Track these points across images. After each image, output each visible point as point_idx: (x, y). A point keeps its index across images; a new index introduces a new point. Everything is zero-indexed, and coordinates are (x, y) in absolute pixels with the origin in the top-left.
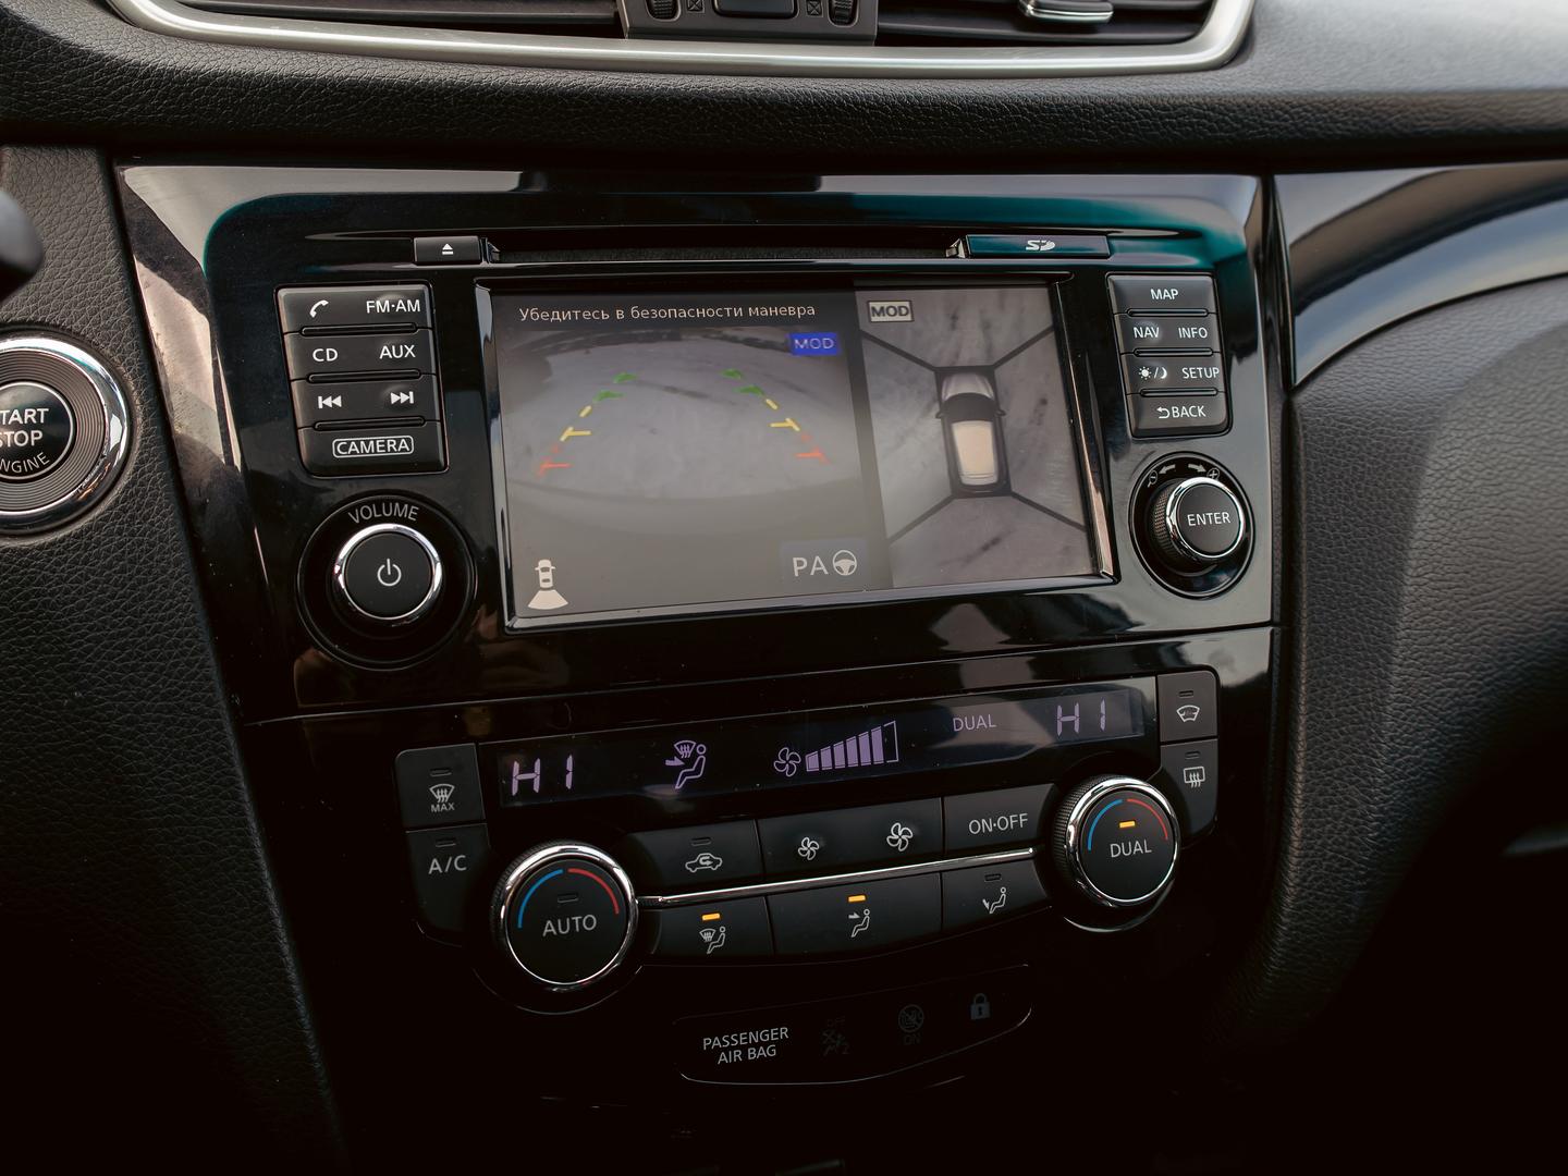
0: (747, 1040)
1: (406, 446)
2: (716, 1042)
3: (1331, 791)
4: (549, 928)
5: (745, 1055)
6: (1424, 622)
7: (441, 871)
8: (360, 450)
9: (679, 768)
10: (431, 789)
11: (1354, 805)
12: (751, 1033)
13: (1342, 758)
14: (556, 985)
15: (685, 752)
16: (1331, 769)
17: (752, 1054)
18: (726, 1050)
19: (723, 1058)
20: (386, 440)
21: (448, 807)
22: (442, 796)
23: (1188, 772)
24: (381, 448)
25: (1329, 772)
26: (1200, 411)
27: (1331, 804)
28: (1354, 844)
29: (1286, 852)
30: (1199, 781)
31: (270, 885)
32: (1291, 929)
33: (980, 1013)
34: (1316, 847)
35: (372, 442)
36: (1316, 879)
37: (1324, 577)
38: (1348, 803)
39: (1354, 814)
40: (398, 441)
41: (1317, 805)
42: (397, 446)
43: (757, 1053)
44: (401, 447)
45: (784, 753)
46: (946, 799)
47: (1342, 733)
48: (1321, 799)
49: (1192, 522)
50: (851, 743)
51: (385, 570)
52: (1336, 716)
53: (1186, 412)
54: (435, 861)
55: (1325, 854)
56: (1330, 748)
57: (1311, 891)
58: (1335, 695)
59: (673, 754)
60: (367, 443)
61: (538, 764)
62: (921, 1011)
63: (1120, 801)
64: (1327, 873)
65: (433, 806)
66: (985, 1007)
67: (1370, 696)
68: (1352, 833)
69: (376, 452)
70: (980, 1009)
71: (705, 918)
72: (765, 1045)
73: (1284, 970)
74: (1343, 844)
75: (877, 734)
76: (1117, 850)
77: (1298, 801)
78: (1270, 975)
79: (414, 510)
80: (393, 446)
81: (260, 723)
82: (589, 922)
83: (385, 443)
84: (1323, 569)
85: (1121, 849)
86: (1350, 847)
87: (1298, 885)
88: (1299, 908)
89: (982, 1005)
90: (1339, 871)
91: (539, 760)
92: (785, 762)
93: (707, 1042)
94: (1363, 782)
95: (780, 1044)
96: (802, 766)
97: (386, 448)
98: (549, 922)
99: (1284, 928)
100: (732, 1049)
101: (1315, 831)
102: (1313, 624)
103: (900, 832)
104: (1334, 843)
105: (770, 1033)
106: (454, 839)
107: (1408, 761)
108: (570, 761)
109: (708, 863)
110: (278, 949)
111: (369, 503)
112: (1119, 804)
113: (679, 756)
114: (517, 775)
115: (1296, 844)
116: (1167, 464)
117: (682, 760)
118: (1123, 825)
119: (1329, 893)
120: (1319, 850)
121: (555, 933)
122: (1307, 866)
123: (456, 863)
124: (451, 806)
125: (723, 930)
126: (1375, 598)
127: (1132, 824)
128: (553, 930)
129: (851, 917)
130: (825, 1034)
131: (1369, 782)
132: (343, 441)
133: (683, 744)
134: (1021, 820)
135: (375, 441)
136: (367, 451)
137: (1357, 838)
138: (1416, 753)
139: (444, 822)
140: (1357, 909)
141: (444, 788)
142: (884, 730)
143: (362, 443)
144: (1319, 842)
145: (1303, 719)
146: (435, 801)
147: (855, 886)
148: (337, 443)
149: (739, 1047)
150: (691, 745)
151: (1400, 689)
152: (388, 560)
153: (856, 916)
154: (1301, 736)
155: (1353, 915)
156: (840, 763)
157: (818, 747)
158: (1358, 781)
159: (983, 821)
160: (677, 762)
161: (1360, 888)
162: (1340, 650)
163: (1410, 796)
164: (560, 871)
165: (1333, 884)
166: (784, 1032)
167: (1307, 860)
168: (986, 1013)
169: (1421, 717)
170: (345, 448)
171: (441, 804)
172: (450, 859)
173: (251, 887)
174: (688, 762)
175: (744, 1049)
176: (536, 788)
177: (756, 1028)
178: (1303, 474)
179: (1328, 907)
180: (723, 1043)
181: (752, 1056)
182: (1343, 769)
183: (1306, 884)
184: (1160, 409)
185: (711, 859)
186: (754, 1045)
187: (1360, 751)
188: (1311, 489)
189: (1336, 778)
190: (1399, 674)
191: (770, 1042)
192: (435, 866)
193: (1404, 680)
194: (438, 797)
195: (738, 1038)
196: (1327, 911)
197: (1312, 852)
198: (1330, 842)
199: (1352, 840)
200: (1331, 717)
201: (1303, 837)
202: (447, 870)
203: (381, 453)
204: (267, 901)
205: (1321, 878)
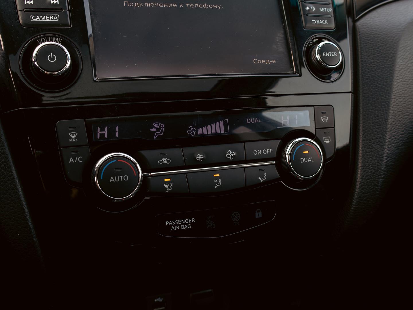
0: (181, 222)
1: (57, 18)
2: (170, 223)
3: (371, 147)
4: (112, 179)
5: (180, 227)
6: (399, 94)
7: (73, 162)
8: (40, 19)
9: (155, 132)
10: (69, 134)
11: (378, 152)
12: (182, 220)
13: (374, 136)
14: (116, 199)
15: (157, 126)
16: (371, 140)
17: (183, 227)
18: (174, 226)
19: (173, 228)
20: (49, 16)
21: (75, 140)
22: (73, 136)
23: (325, 138)
24: (48, 18)
25: (370, 141)
26: (326, 22)
27: (371, 151)
28: (379, 164)
29: (357, 168)
30: (329, 141)
31: (13, 168)
32: (359, 193)
33: (259, 216)
34: (367, 166)
35: (44, 16)
36: (367, 176)
37: (367, 79)
38: (376, 151)
39: (379, 155)
40: (54, 16)
41: (366, 152)
42: (53, 18)
43: (184, 227)
44: (55, 18)
45: (191, 128)
46: (245, 143)
47: (374, 129)
48: (368, 150)
49: (325, 55)
50: (213, 125)
51: (50, 56)
52: (372, 123)
53: (321, 22)
54: (71, 158)
55: (369, 168)
56: (370, 134)
57: (365, 180)
58: (371, 117)
59: (153, 127)
60: (43, 16)
61: (106, 129)
62: (239, 214)
63: (303, 145)
64: (371, 174)
65: (70, 140)
66: (260, 213)
67: (383, 116)
68: (378, 161)
69: (46, 20)
70: (259, 214)
71: (166, 180)
72: (187, 224)
73: (357, 207)
74: (375, 164)
75: (222, 123)
76: (303, 160)
77: (360, 151)
78: (352, 209)
79: (60, 40)
80: (52, 18)
81: (8, 112)
82: (126, 178)
83: (49, 17)
84: (367, 77)
85: (304, 160)
86: (378, 165)
87: (361, 178)
88: (362, 186)
89: (259, 213)
90: (374, 173)
91: (106, 127)
92: (191, 131)
93: (167, 223)
94: (381, 144)
95: (192, 224)
96: (197, 133)
97: (49, 18)
98: (112, 177)
99: (357, 193)
100: (176, 225)
101: (366, 160)
102: (364, 94)
103: (231, 153)
104: (372, 164)
105: (188, 220)
106: (78, 151)
107: (396, 138)
108: (117, 128)
109: (166, 161)
110: (17, 189)
111: (44, 37)
112: (303, 146)
113: (155, 128)
114: (99, 132)
115: (360, 165)
116: (316, 38)
117: (156, 129)
118: (304, 152)
119: (371, 180)
120: (368, 167)
121: (114, 181)
122: (364, 172)
123: (79, 159)
124: (76, 140)
125: (172, 184)
126: (384, 86)
127: (307, 152)
128: (113, 180)
129: (215, 181)
130: (207, 221)
131: (383, 144)
132: (34, 16)
133: (156, 124)
134: (271, 151)
135: (45, 16)
136: (43, 19)
137: (380, 162)
138: (398, 136)
139: (74, 145)
140: (380, 185)
141: (74, 134)
142: (224, 122)
143: (41, 16)
144: (368, 164)
145: (361, 125)
146: (71, 138)
147: (216, 171)
148: (32, 16)
149: (178, 225)
150: (159, 124)
151: (392, 115)
152: (52, 53)
153: (216, 181)
154: (361, 130)
155: (379, 187)
156: (210, 132)
157: (202, 127)
158: (380, 144)
159: (258, 151)
160: (154, 130)
161: (381, 178)
162: (373, 102)
163: (397, 150)
164: (115, 161)
165: (373, 177)
166: (193, 220)
167: (364, 170)
168: (261, 216)
169: (399, 125)
170: (35, 18)
171: (73, 139)
172: (77, 158)
173: (7, 168)
174: (158, 130)
175: (180, 225)
176: (106, 136)
177: (184, 218)
178: (359, 47)
179: (371, 185)
180: (173, 223)
181: (183, 228)
182: (375, 140)
183: (364, 178)
184: (313, 20)
185: (167, 160)
186: (183, 224)
187: (380, 134)
188: (362, 51)
189: (373, 143)
190: (392, 110)
191: (189, 223)
192: (71, 160)
193: (394, 112)
194: (72, 137)
195: (178, 222)
196: (370, 186)
197: (365, 167)
198: (371, 164)
199: (378, 163)
200: (370, 124)
201: (362, 163)
202: (75, 162)
203: (48, 20)
204: (13, 173)
205: (368, 175)
